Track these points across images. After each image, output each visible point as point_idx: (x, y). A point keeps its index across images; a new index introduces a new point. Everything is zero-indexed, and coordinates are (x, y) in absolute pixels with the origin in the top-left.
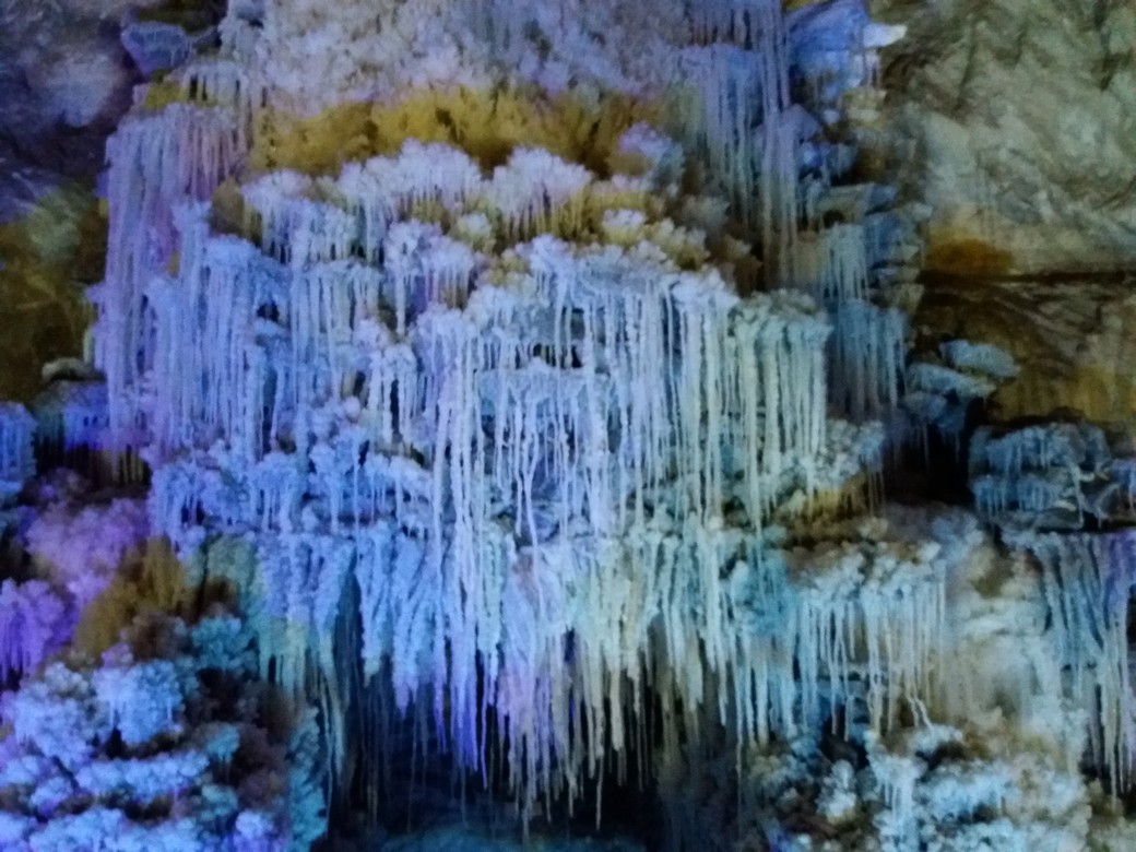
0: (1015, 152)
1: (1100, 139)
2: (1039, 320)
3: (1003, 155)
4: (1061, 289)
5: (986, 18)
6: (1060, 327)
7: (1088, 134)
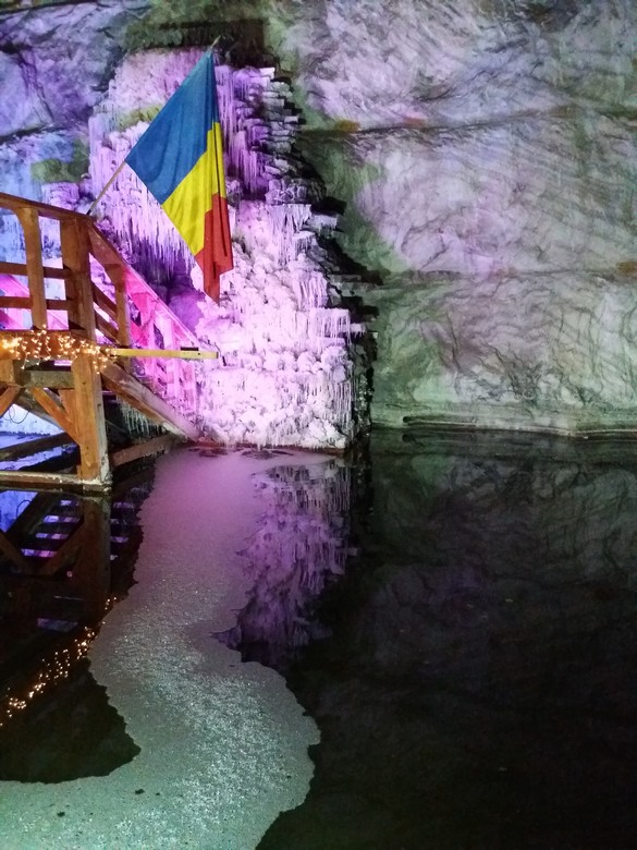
0: (355, 89)
1: (388, 80)
2: (355, 146)
3: (350, 90)
4: (367, 135)
5: (347, 41)
6: (361, 149)
7: (383, 78)
